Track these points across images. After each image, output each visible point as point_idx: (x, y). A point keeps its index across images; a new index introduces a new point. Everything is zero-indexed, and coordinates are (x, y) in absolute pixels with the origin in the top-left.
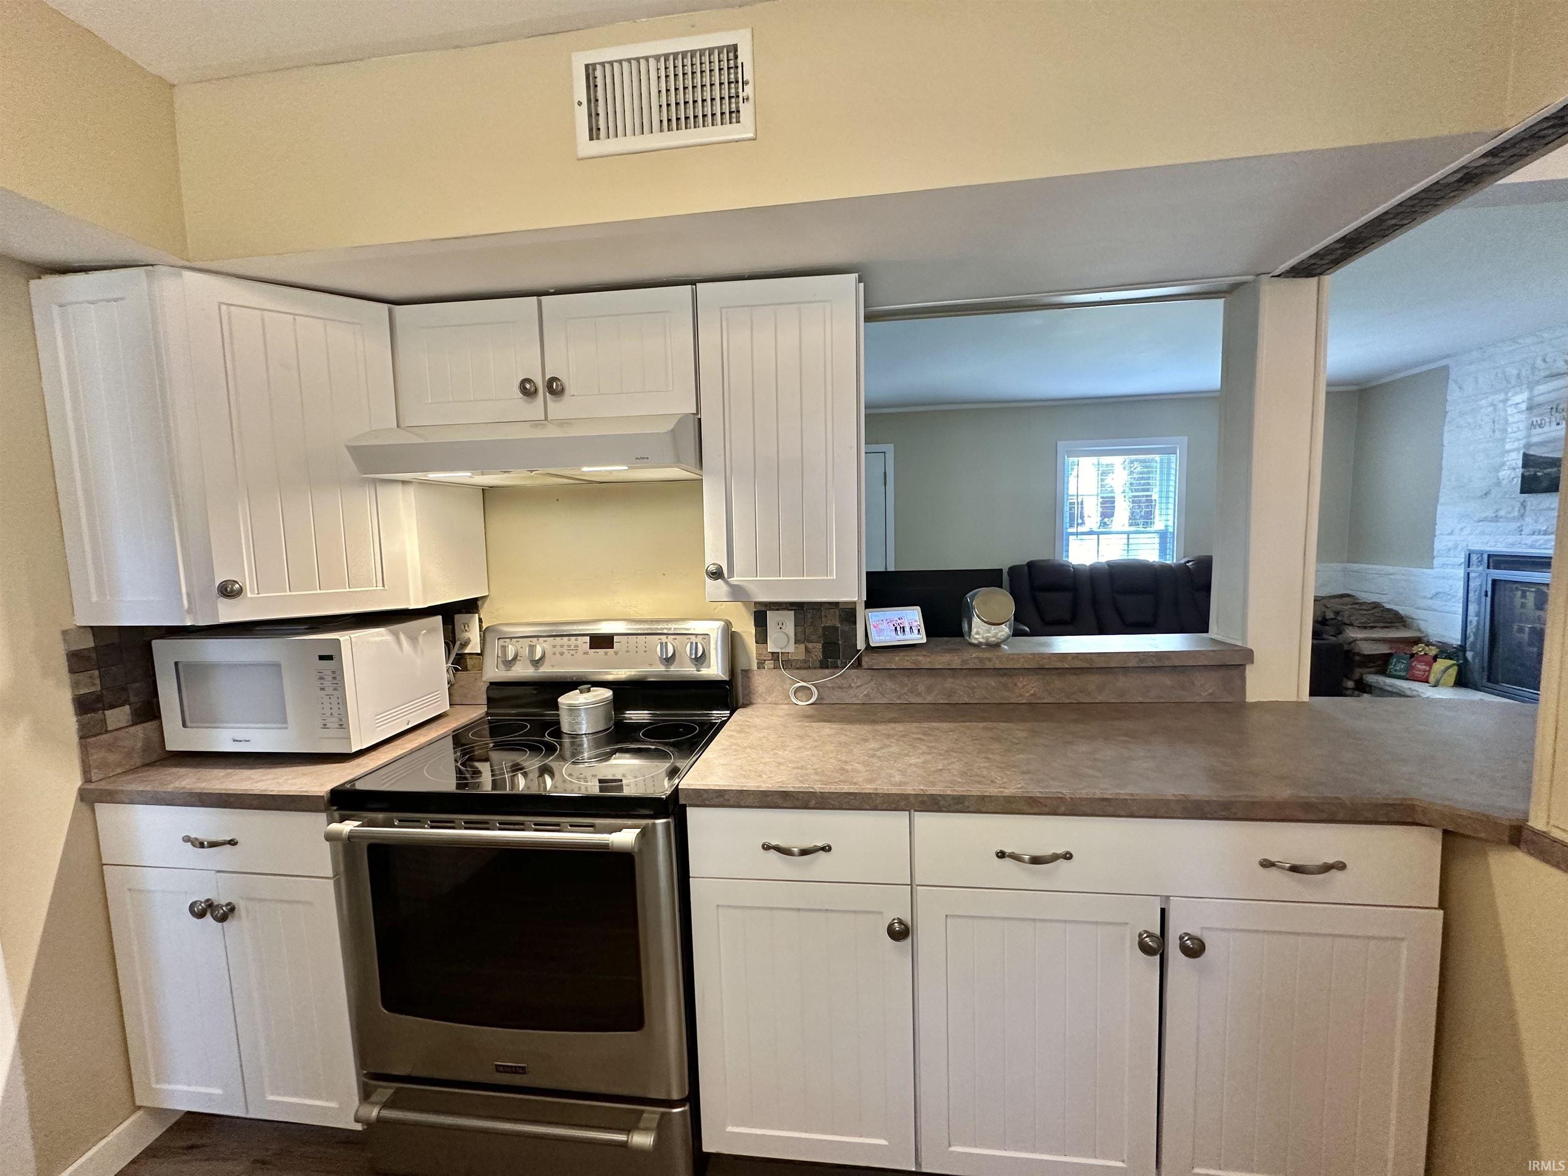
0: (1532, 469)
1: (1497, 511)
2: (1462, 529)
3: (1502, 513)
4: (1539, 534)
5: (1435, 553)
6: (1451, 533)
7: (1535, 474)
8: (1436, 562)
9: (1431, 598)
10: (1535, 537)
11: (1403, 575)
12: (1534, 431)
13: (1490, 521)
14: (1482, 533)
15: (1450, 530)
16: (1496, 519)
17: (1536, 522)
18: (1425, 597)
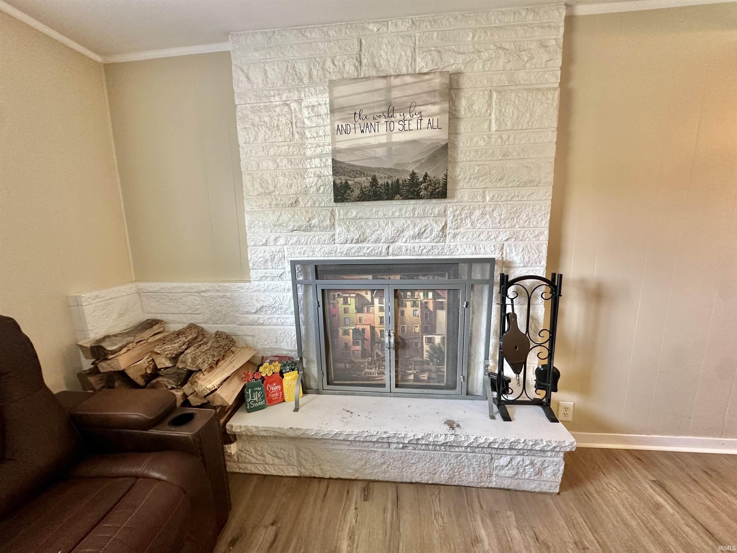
0: (343, 178)
1: (310, 220)
2: (276, 240)
3: (314, 222)
4: (351, 242)
5: (251, 265)
6: (266, 244)
7: (346, 183)
8: (253, 274)
9: (255, 313)
10: (348, 246)
11: (218, 291)
12: (339, 137)
13: (304, 231)
14: (298, 242)
15: (264, 241)
16: (309, 228)
17: (348, 231)
18: (248, 313)
